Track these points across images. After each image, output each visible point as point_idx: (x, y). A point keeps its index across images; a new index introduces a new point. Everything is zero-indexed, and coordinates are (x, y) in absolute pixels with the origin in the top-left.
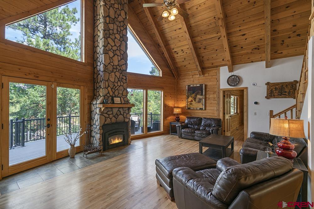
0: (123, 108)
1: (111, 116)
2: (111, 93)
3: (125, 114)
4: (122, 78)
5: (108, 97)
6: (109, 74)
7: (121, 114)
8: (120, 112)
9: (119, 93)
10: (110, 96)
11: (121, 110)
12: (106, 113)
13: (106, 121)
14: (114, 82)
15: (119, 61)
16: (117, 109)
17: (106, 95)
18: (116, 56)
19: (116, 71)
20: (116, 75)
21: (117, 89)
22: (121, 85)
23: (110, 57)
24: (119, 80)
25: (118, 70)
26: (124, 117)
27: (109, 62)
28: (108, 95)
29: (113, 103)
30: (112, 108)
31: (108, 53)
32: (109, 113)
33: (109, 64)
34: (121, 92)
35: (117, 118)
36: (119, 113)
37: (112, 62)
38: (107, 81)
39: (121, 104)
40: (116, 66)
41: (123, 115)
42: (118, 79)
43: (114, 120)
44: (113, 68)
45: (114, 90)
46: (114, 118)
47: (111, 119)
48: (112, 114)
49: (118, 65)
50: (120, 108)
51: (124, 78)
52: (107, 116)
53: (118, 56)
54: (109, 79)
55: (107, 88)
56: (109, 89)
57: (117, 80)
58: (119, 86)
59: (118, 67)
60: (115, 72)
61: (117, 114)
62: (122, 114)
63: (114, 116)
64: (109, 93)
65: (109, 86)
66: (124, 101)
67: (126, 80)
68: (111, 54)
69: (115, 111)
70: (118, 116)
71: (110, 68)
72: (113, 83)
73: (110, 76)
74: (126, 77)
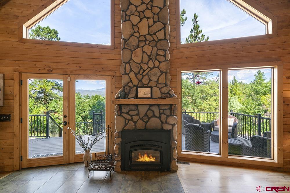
0: (158, 105)
1: (135, 118)
2: (135, 82)
3: (163, 117)
4: (157, 54)
5: (131, 88)
6: (132, 51)
7: (154, 116)
8: (153, 112)
9: (150, 80)
10: (134, 86)
11: (156, 109)
12: (128, 113)
13: (126, 125)
14: (142, 62)
15: (149, 27)
16: (147, 108)
17: (127, 85)
18: (145, 20)
19: (146, 44)
20: (143, 52)
21: (147, 74)
22: (154, 67)
23: (133, 25)
24: (150, 59)
25: (147, 42)
26: (161, 121)
27: (129, 33)
28: (130, 85)
29: (136, 97)
30: (137, 105)
31: (129, 20)
32: (131, 113)
33: (132, 35)
34: (154, 78)
35: (146, 122)
36: (150, 114)
37: (138, 32)
38: (129, 62)
39: (151, 98)
40: (144, 36)
41: (160, 118)
42: (149, 56)
43: (140, 124)
44: (139, 41)
45: (140, 77)
46: (140, 122)
47: (135, 123)
48: (138, 114)
49: (149, 34)
50: (151, 105)
51: (161, 53)
52: (130, 118)
53: (148, 18)
54: (131, 59)
55: (128, 74)
56: (132, 75)
57: (146, 59)
58: (152, 69)
59: (148, 37)
60: (142, 47)
61: (146, 115)
62: (158, 115)
63: (142, 119)
64: (131, 81)
65: (131, 70)
66: (162, 93)
67: (165, 56)
68: (135, 19)
69: (143, 110)
70: (149, 119)
71: (134, 41)
72: (140, 64)
73: (133, 55)
74: (165, 51)
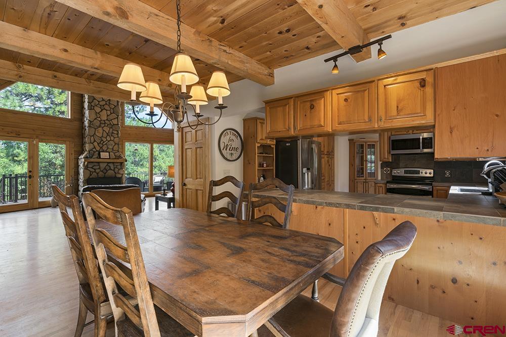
0: (113, 163)
1: (98, 171)
2: (98, 148)
3: (116, 170)
4: (113, 133)
5: (94, 152)
6: (96, 129)
7: (110, 169)
8: (110, 167)
9: (108, 148)
10: (97, 151)
11: (111, 165)
12: (92, 168)
13: (91, 175)
14: (102, 136)
15: (108, 116)
16: (106, 164)
17: (92, 150)
18: (104, 111)
19: (105, 126)
20: (103, 130)
21: (106, 144)
22: (111, 140)
23: (96, 113)
24: (108, 135)
25: (106, 125)
26: (115, 173)
27: (94, 118)
28: (94, 150)
29: (100, 158)
30: (99, 163)
31: (94, 109)
32: (94, 167)
33: (96, 119)
34: (111, 147)
35: (105, 173)
36: (108, 168)
37: (99, 117)
38: (93, 136)
39: (110, 158)
40: (104, 121)
41: (114, 170)
42: (107, 134)
43: (101, 175)
44: (101, 123)
45: (101, 145)
46: (101, 173)
47: (97, 173)
48: (99, 168)
49: (107, 120)
50: (108, 163)
51: (115, 132)
52: (94, 170)
53: (107, 110)
54: (95, 134)
55: (92, 143)
56: (96, 144)
57: (105, 135)
58: (109, 141)
59: (106, 122)
60: (103, 127)
61: (105, 169)
62: (113, 169)
63: (102, 171)
64: (95, 148)
65: (95, 141)
66: (116, 156)
67: (118, 134)
68: (98, 109)
69: (103, 166)
70: (107, 171)
71: (97, 123)
72: (101, 138)
73: (96, 132)
74: (118, 131)
